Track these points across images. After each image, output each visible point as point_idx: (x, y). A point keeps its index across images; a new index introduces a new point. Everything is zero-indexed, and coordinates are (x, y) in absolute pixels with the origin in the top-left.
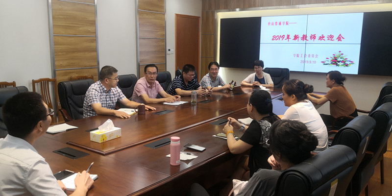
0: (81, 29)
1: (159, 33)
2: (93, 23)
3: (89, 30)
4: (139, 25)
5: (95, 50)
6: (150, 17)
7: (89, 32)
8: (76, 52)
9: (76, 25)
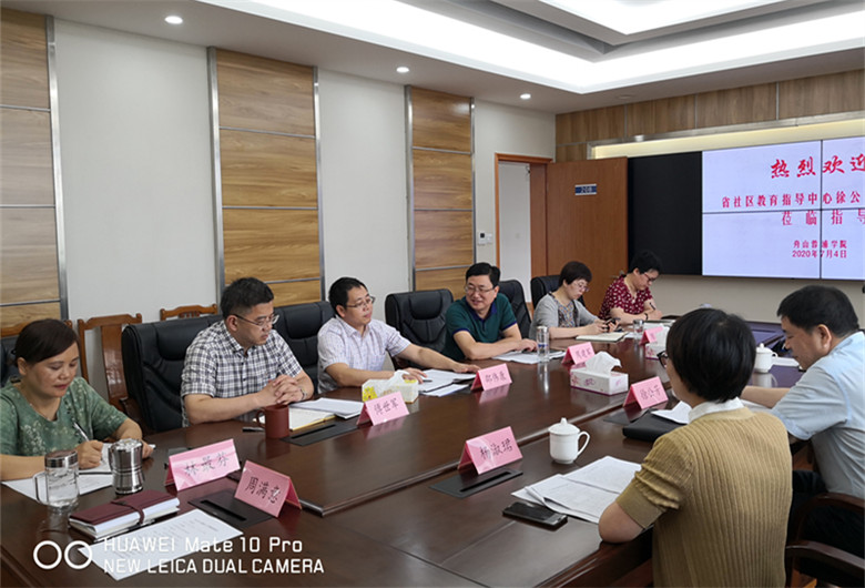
0: (284, 192)
1: (458, 197)
2: (312, 179)
3: (304, 194)
4: (415, 180)
5: (315, 239)
6: (440, 162)
7: (303, 199)
8: (272, 244)
9: (274, 185)
